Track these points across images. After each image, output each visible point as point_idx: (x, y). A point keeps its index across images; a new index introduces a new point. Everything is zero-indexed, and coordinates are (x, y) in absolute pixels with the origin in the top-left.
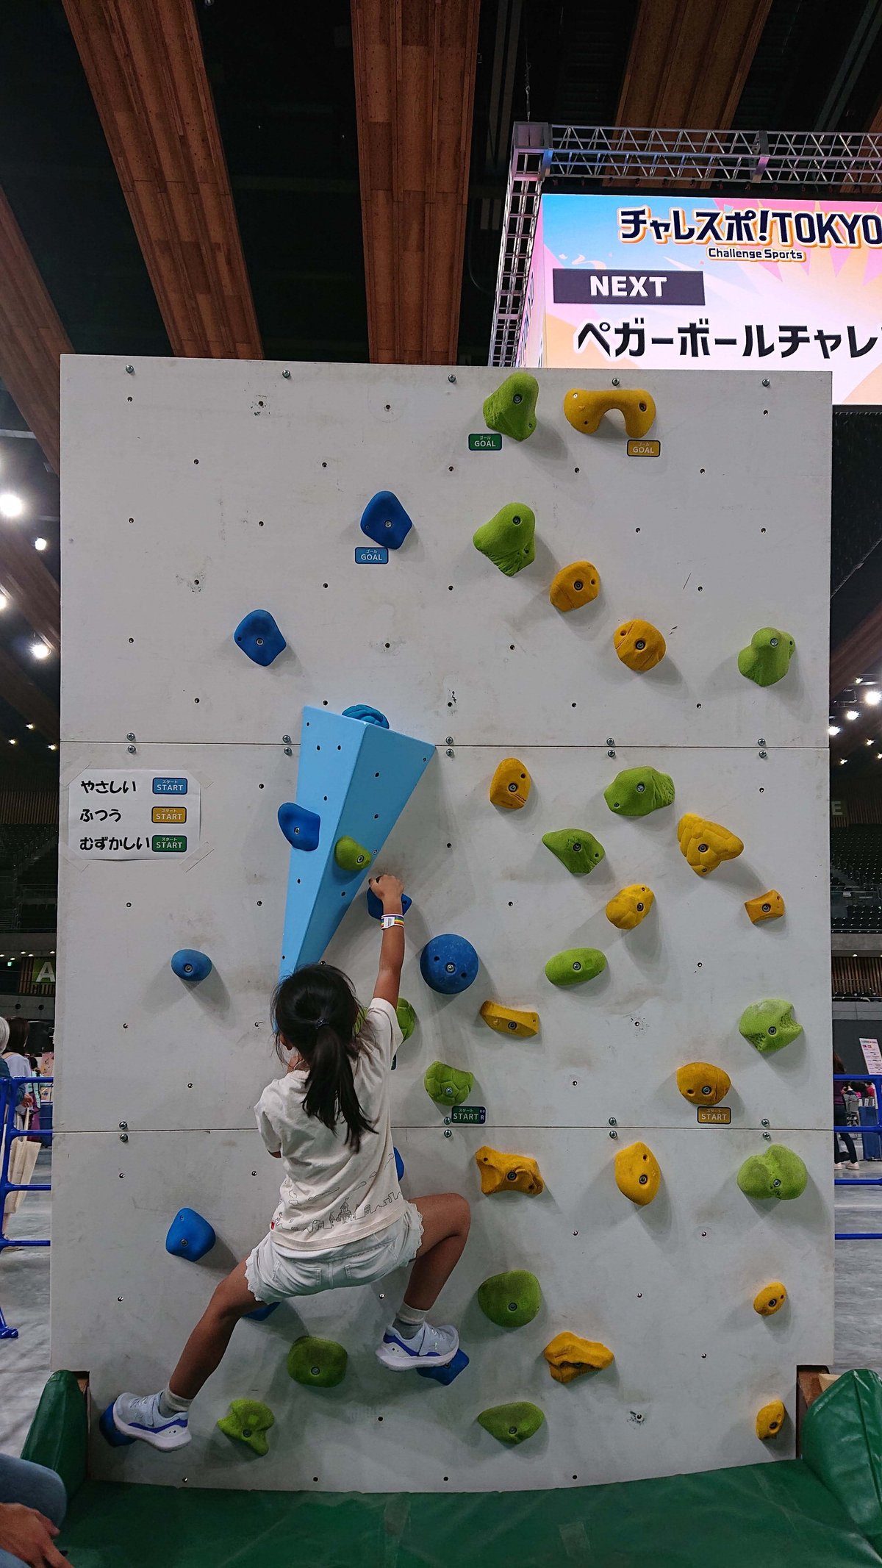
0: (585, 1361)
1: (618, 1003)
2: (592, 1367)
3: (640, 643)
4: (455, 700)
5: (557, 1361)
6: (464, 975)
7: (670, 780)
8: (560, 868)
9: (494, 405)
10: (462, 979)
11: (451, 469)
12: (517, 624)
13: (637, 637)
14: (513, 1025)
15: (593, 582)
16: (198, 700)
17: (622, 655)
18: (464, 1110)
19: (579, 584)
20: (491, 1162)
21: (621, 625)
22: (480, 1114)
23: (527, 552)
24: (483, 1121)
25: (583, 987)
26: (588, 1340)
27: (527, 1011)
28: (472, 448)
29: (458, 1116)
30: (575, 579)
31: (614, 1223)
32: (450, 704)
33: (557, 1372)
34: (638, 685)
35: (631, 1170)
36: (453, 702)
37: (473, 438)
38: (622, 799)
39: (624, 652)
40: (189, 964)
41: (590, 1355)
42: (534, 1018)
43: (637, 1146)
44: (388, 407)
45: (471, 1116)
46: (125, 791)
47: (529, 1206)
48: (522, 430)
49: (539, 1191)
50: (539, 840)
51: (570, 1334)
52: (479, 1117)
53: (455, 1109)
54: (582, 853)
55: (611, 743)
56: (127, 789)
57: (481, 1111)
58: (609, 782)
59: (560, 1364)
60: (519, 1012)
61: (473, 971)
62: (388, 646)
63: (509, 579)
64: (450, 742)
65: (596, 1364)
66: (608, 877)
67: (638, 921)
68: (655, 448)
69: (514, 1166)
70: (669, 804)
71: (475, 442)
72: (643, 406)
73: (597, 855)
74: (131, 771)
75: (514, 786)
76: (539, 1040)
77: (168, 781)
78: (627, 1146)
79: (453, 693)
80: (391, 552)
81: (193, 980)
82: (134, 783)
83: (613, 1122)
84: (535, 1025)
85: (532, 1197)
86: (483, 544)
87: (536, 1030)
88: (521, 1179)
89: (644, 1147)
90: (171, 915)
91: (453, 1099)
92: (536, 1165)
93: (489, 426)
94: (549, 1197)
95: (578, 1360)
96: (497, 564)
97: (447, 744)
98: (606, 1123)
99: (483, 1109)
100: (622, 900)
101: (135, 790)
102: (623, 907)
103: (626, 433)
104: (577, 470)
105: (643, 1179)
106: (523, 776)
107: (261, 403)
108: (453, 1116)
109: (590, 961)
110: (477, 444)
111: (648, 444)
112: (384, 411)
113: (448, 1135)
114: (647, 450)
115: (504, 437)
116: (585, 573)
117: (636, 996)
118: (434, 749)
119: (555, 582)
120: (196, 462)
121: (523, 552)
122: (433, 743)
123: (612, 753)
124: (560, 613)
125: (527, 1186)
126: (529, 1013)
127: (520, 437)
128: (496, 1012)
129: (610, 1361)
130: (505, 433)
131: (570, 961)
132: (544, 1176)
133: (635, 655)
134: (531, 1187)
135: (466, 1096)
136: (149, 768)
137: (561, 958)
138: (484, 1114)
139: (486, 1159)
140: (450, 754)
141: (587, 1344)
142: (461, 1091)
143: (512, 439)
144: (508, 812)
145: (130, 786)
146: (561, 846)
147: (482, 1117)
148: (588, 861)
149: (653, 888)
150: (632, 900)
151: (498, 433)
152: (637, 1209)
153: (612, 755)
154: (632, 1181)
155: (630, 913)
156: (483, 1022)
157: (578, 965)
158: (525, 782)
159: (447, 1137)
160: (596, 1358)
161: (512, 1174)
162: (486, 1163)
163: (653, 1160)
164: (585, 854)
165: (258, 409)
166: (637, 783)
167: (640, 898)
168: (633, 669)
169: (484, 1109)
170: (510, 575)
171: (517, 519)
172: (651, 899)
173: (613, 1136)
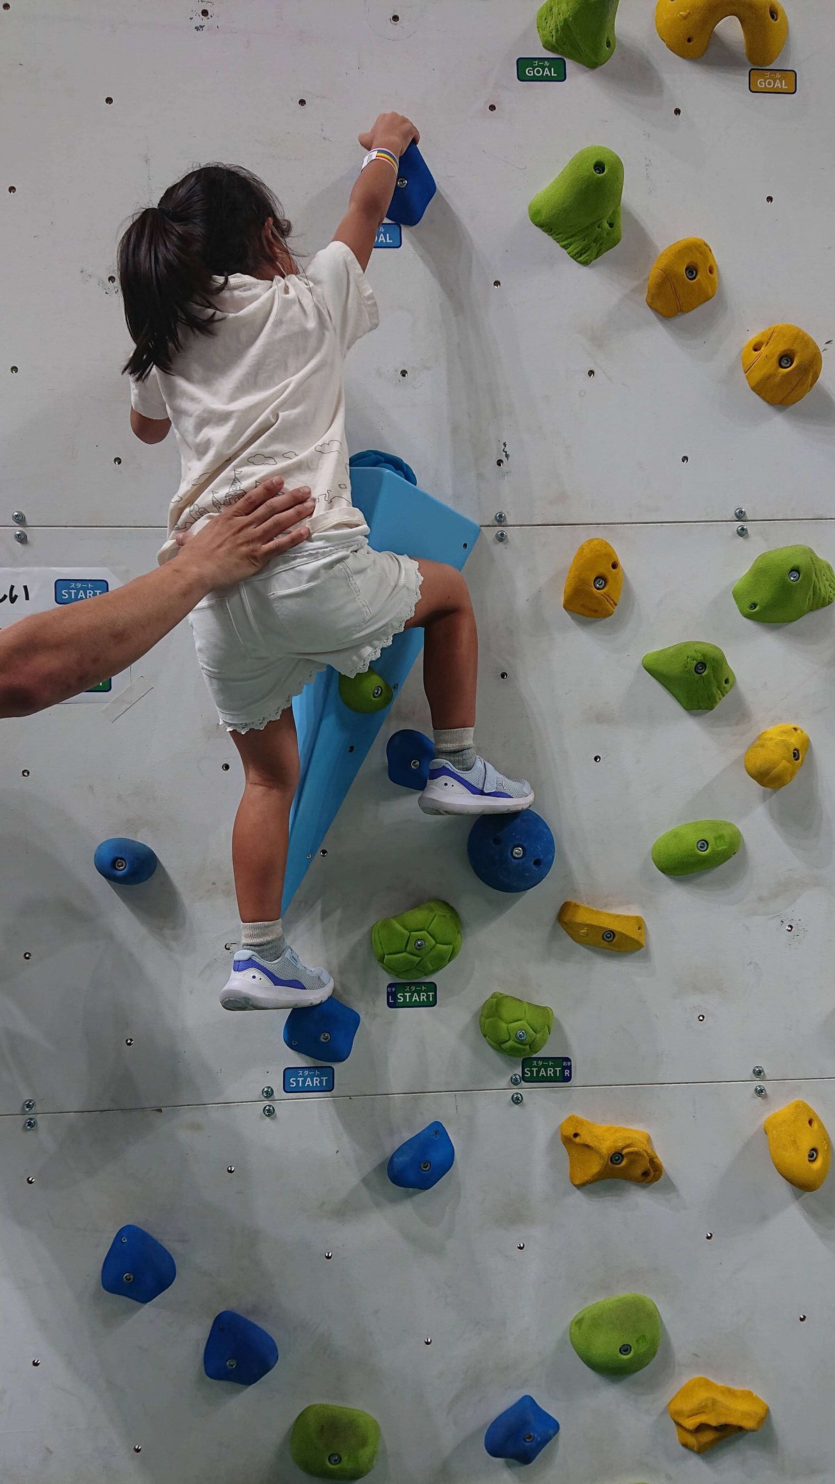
0: (733, 1420)
1: (761, 899)
2: (740, 1428)
3: (786, 358)
4: (507, 456)
5: (691, 1423)
6: (537, 863)
7: (829, 567)
8: (670, 704)
9: (555, 10)
10: (534, 868)
11: (492, 108)
12: (598, 339)
13: (781, 348)
14: (610, 935)
15: (711, 272)
16: (118, 460)
17: (754, 384)
18: (540, 1063)
19: (692, 271)
20: (585, 1138)
21: (753, 337)
22: (564, 1068)
23: (611, 225)
24: (568, 1079)
25: (708, 877)
26: (731, 1387)
27: (630, 914)
28: (522, 77)
29: (532, 1072)
30: (687, 261)
31: (764, 1218)
32: (499, 462)
33: (691, 1440)
34: (778, 426)
35: (794, 1142)
36: (504, 459)
37: (523, 64)
38: (763, 596)
39: (758, 375)
40: (121, 859)
41: (738, 1412)
42: (640, 924)
43: (797, 1106)
44: (396, 18)
45: (550, 1072)
46: (13, 600)
47: (641, 1200)
48: (596, 50)
49: (656, 1178)
50: (637, 662)
51: (705, 1379)
52: (562, 1072)
53: (526, 1063)
54: (707, 676)
55: (740, 516)
56: (16, 596)
57: (564, 1064)
58: (740, 571)
59: (695, 1427)
60: (618, 916)
61: (550, 857)
62: (404, 373)
63: (584, 270)
64: (500, 520)
65: (748, 1424)
66: (741, 714)
67: (793, 774)
68: (789, 82)
69: (620, 1144)
70: (830, 603)
71: (526, 69)
72: (773, 14)
73: (727, 681)
74: (21, 569)
75: (602, 579)
76: (646, 956)
77: (79, 585)
78: (780, 1108)
79: (505, 444)
80: (405, 231)
81: (127, 883)
82: (25, 588)
83: (758, 1073)
84: (640, 935)
85: (644, 1187)
86: (543, 217)
87: (643, 942)
88: (631, 1162)
89: (807, 1108)
90: (91, 787)
91: (528, 1047)
92: (649, 1140)
93: (548, 46)
94: (670, 1187)
95: (723, 1420)
96: (565, 247)
97: (497, 523)
98: (749, 1074)
99: (568, 1060)
100: (770, 744)
101: (27, 598)
102: (772, 754)
103: (746, 59)
104: (677, 112)
105: (813, 1154)
106: (615, 566)
107: (205, 13)
108: (523, 1073)
109: (721, 837)
110: (529, 72)
111: (778, 75)
112: (391, 24)
113: (517, 1100)
114: (778, 84)
115: (570, 65)
116: (701, 253)
117: (787, 888)
118: (477, 531)
119: (653, 271)
120: (109, 100)
121: (607, 226)
122: (477, 522)
123: (743, 529)
124: (661, 321)
125: (639, 1172)
126: (632, 917)
127: (592, 62)
128: (582, 917)
129: (765, 1419)
130: (571, 57)
131: (692, 838)
132: (662, 1158)
133: (778, 379)
134: (645, 1174)
135: (545, 1042)
136: (48, 565)
137: (676, 835)
138: (570, 1068)
139: (576, 1135)
140: (501, 538)
141: (730, 1392)
142: (538, 1035)
143: (581, 66)
144: (591, 623)
145: (18, 591)
146: (675, 668)
147: (567, 1073)
148: (715, 690)
149: (807, 729)
150: (785, 744)
151: (560, 56)
152: (797, 1197)
153: (742, 533)
154: (796, 1159)
155: (784, 763)
156: (563, 933)
157: (704, 844)
158: (617, 573)
159: (517, 1103)
160: (746, 1415)
161: (617, 1156)
162: (577, 1140)
163: (821, 1126)
164: (712, 678)
165: (200, 20)
166: (789, 568)
167: (794, 741)
168: (771, 402)
169: (570, 1061)
170: (585, 263)
171: (599, 167)
172: (807, 743)
173: (760, 1092)
